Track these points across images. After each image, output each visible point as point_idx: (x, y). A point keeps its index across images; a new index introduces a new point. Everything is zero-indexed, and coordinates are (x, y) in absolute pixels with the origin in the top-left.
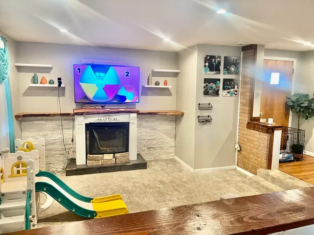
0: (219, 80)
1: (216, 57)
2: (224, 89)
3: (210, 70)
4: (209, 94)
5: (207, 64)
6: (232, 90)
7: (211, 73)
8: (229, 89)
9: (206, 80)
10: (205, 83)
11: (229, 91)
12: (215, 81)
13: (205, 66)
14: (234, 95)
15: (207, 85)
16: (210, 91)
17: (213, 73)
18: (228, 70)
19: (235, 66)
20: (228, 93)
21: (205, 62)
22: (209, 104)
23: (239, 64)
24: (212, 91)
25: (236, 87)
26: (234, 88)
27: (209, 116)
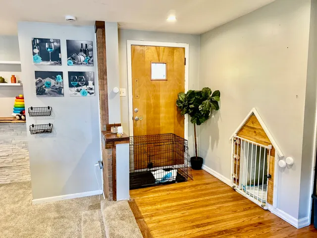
0: (61, 73)
1: (52, 41)
2: (71, 86)
3: (43, 60)
4: (46, 94)
5: (36, 51)
6: (84, 88)
7: (45, 63)
8: (78, 86)
9: (38, 74)
10: (36, 78)
11: (79, 88)
12: (53, 75)
13: (34, 54)
14: (88, 94)
15: (41, 81)
16: (47, 90)
17: (49, 63)
18: (73, 59)
19: (85, 53)
20: (78, 91)
21: (34, 48)
22: (49, 108)
23: (92, 50)
24: (51, 89)
25: (90, 83)
26: (87, 84)
27: (50, 125)
